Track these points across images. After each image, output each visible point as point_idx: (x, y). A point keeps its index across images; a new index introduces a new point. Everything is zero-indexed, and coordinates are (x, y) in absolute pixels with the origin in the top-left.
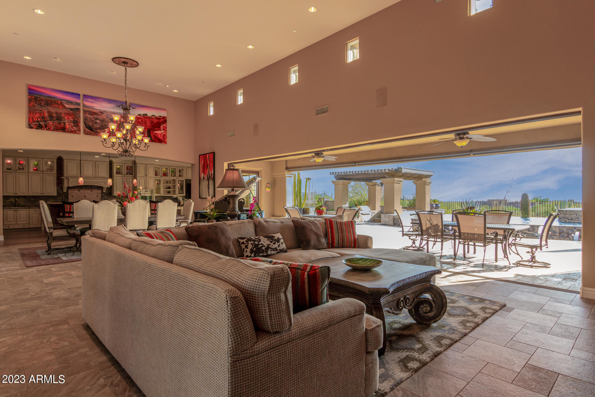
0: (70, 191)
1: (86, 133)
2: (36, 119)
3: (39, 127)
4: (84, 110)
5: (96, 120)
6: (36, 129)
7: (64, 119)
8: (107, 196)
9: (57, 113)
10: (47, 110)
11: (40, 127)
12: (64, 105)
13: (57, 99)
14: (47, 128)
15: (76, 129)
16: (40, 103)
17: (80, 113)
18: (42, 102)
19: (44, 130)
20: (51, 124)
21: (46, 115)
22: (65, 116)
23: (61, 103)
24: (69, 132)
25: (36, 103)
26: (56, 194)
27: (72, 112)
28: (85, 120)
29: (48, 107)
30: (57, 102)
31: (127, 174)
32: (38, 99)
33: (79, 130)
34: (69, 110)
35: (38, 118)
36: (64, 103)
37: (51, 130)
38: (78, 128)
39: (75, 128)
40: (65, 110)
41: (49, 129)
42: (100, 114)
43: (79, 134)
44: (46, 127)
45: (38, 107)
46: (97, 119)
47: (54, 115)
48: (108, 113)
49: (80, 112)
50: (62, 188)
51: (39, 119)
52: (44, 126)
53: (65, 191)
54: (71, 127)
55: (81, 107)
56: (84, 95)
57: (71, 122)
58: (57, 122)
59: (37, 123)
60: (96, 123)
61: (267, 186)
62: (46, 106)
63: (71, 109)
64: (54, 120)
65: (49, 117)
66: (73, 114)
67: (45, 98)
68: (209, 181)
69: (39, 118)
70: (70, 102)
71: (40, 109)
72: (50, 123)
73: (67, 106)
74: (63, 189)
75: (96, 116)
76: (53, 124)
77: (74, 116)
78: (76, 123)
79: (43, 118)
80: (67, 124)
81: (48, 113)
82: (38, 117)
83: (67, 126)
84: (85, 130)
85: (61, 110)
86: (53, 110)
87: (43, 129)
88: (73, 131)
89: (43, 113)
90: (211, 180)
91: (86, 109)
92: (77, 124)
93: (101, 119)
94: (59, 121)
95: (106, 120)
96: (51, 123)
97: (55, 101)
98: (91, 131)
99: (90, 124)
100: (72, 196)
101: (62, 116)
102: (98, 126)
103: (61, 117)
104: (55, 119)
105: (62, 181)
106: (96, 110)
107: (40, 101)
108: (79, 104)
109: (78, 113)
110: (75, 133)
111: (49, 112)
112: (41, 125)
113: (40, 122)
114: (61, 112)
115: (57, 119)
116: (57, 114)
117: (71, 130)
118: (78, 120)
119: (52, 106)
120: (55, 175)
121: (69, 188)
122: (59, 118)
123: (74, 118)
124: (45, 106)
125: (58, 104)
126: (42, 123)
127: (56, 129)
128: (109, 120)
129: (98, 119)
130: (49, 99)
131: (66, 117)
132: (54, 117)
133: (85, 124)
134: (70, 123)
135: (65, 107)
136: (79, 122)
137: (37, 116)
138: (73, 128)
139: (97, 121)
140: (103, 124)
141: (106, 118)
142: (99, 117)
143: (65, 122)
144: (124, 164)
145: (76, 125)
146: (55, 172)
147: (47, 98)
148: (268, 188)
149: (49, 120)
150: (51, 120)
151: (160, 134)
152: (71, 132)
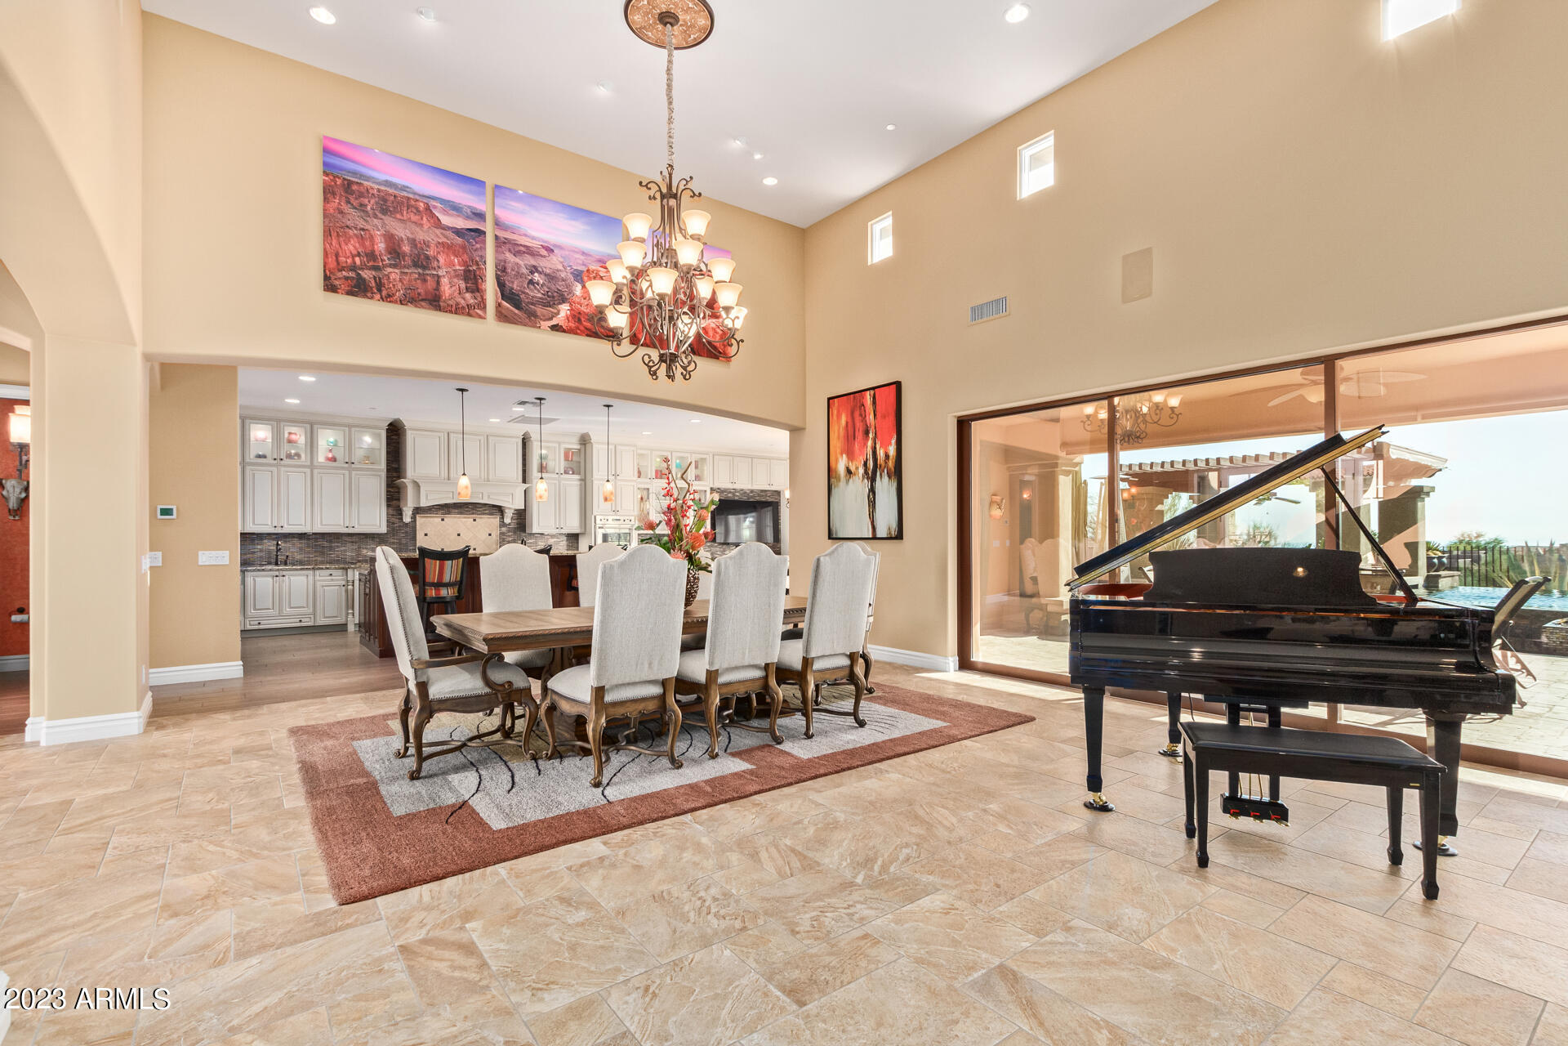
0: (420, 520)
1: (502, 317)
2: (350, 261)
3: (357, 286)
4: (497, 237)
5: (532, 273)
6: (350, 293)
7: (435, 264)
8: (515, 533)
9: (413, 242)
10: (382, 232)
11: (359, 289)
12: (437, 214)
13: (415, 194)
14: (384, 293)
15: (472, 301)
16: (361, 205)
17: (484, 248)
18: (366, 201)
19: (372, 298)
20: (394, 279)
21: (381, 246)
22: (438, 253)
23: (428, 209)
24: (451, 312)
25: (348, 202)
26: (383, 529)
27: (459, 240)
28: (502, 270)
29: (388, 219)
30: (413, 203)
31: (566, 472)
32: (355, 187)
33: (482, 305)
34: (449, 234)
35: (353, 257)
36: (435, 207)
37: (396, 302)
38: (479, 299)
39: (468, 296)
40: (438, 232)
41: (388, 298)
42: (544, 253)
43: (480, 317)
44: (380, 291)
45: (353, 217)
46: (534, 269)
47: (406, 248)
48: (567, 253)
49: (484, 242)
50: (400, 512)
51: (357, 260)
52: (373, 284)
53: (407, 519)
54: (456, 294)
55: (489, 228)
56: (497, 187)
57: (457, 276)
58: (414, 272)
59: (352, 274)
60: (531, 282)
61: (992, 503)
62: (380, 215)
63: (458, 232)
64: (405, 267)
65: (390, 253)
66: (464, 247)
67: (376, 187)
68: (873, 480)
69: (359, 255)
70: (455, 208)
71: (361, 224)
72: (392, 276)
73: (446, 220)
74: (401, 514)
75: (532, 261)
76: (401, 280)
77: (465, 257)
78: (473, 280)
79: (372, 255)
80: (445, 281)
81: (386, 241)
82: (355, 252)
83: (446, 288)
84: (499, 305)
85: (426, 234)
86: (401, 231)
87: (369, 295)
88: (463, 308)
89: (372, 238)
90: (886, 478)
91: (502, 234)
92: (476, 283)
93: (548, 271)
94: (420, 271)
95: (563, 275)
96: (394, 274)
97: (409, 198)
98: (516, 311)
99: (515, 287)
100: (426, 535)
101: (431, 253)
102: (540, 295)
103: (427, 257)
104: (408, 260)
105: (399, 492)
106: (533, 238)
107: (361, 195)
108: (480, 216)
109: (478, 246)
110: (469, 315)
111: (390, 238)
112: (364, 280)
113: (362, 269)
114: (427, 238)
115: (416, 265)
116: (416, 246)
117: (457, 304)
118: (479, 269)
119: (398, 216)
120: (384, 474)
121: (418, 511)
122: (422, 261)
123: (465, 264)
124: (376, 217)
125: (417, 209)
126: (367, 274)
127: (411, 299)
128: (571, 276)
129: (537, 271)
130: (391, 191)
131: (442, 259)
132: (404, 255)
133: (501, 284)
134: (455, 280)
135: (438, 224)
136: (483, 278)
137: (351, 248)
138: (464, 299)
139: (536, 277)
140: (553, 287)
141: (561, 267)
142: (542, 263)
143: (440, 273)
144: (559, 443)
145: (474, 287)
146: (383, 465)
147: (383, 188)
148: (996, 506)
149: (390, 266)
150: (394, 266)
151: (714, 329)
152: (457, 310)
